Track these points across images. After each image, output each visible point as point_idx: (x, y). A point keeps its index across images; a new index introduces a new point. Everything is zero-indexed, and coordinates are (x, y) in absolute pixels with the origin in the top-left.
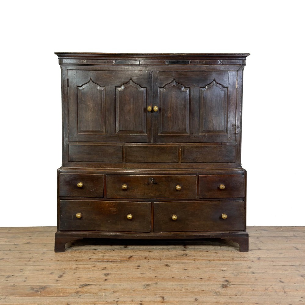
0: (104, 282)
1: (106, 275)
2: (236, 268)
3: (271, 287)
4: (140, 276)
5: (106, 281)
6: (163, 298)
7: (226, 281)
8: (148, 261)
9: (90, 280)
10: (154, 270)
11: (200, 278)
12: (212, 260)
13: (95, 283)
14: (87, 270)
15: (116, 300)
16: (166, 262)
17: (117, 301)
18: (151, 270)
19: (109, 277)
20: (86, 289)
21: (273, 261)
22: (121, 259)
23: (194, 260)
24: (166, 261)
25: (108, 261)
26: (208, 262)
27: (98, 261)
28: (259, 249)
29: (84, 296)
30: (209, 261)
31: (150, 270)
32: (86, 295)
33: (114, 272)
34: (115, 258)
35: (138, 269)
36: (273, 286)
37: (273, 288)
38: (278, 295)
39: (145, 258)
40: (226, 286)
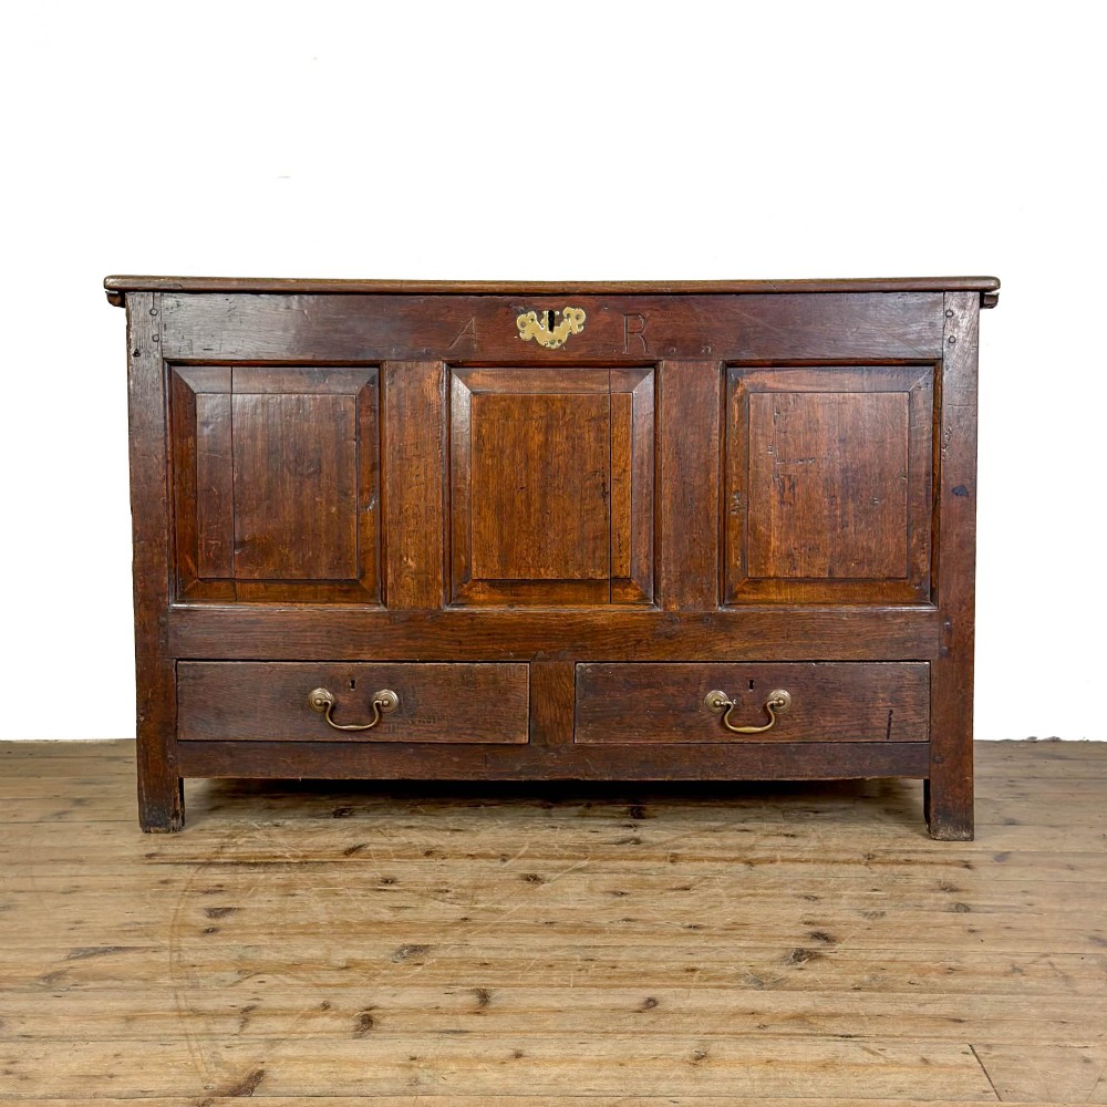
0: (197, 939)
1: (214, 913)
2: (875, 890)
3: (1045, 960)
4: (387, 916)
5: (209, 937)
6: (484, 997)
7: (818, 936)
8: (440, 862)
9: (130, 931)
10: (463, 896)
11: (687, 924)
12: (760, 861)
13: (153, 940)
14: (123, 894)
15: (245, 1004)
16: (531, 868)
17: (246, 1010)
18: (448, 895)
19: (229, 919)
20: (100, 963)
21: (1071, 868)
22: (305, 856)
23: (672, 862)
24: (528, 862)
25: (237, 864)
26: (741, 867)
27: (188, 863)
28: (1011, 823)
29: (85, 990)
30: (750, 863)
31: (440, 896)
32: (92, 984)
33: (260, 902)
34: (279, 854)
35: (381, 890)
36: (1054, 959)
37: (1051, 964)
38: (1076, 993)
39: (428, 854)
40: (813, 956)
